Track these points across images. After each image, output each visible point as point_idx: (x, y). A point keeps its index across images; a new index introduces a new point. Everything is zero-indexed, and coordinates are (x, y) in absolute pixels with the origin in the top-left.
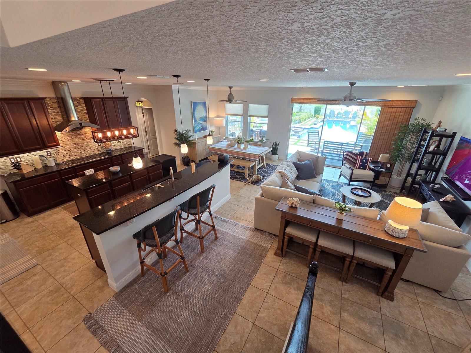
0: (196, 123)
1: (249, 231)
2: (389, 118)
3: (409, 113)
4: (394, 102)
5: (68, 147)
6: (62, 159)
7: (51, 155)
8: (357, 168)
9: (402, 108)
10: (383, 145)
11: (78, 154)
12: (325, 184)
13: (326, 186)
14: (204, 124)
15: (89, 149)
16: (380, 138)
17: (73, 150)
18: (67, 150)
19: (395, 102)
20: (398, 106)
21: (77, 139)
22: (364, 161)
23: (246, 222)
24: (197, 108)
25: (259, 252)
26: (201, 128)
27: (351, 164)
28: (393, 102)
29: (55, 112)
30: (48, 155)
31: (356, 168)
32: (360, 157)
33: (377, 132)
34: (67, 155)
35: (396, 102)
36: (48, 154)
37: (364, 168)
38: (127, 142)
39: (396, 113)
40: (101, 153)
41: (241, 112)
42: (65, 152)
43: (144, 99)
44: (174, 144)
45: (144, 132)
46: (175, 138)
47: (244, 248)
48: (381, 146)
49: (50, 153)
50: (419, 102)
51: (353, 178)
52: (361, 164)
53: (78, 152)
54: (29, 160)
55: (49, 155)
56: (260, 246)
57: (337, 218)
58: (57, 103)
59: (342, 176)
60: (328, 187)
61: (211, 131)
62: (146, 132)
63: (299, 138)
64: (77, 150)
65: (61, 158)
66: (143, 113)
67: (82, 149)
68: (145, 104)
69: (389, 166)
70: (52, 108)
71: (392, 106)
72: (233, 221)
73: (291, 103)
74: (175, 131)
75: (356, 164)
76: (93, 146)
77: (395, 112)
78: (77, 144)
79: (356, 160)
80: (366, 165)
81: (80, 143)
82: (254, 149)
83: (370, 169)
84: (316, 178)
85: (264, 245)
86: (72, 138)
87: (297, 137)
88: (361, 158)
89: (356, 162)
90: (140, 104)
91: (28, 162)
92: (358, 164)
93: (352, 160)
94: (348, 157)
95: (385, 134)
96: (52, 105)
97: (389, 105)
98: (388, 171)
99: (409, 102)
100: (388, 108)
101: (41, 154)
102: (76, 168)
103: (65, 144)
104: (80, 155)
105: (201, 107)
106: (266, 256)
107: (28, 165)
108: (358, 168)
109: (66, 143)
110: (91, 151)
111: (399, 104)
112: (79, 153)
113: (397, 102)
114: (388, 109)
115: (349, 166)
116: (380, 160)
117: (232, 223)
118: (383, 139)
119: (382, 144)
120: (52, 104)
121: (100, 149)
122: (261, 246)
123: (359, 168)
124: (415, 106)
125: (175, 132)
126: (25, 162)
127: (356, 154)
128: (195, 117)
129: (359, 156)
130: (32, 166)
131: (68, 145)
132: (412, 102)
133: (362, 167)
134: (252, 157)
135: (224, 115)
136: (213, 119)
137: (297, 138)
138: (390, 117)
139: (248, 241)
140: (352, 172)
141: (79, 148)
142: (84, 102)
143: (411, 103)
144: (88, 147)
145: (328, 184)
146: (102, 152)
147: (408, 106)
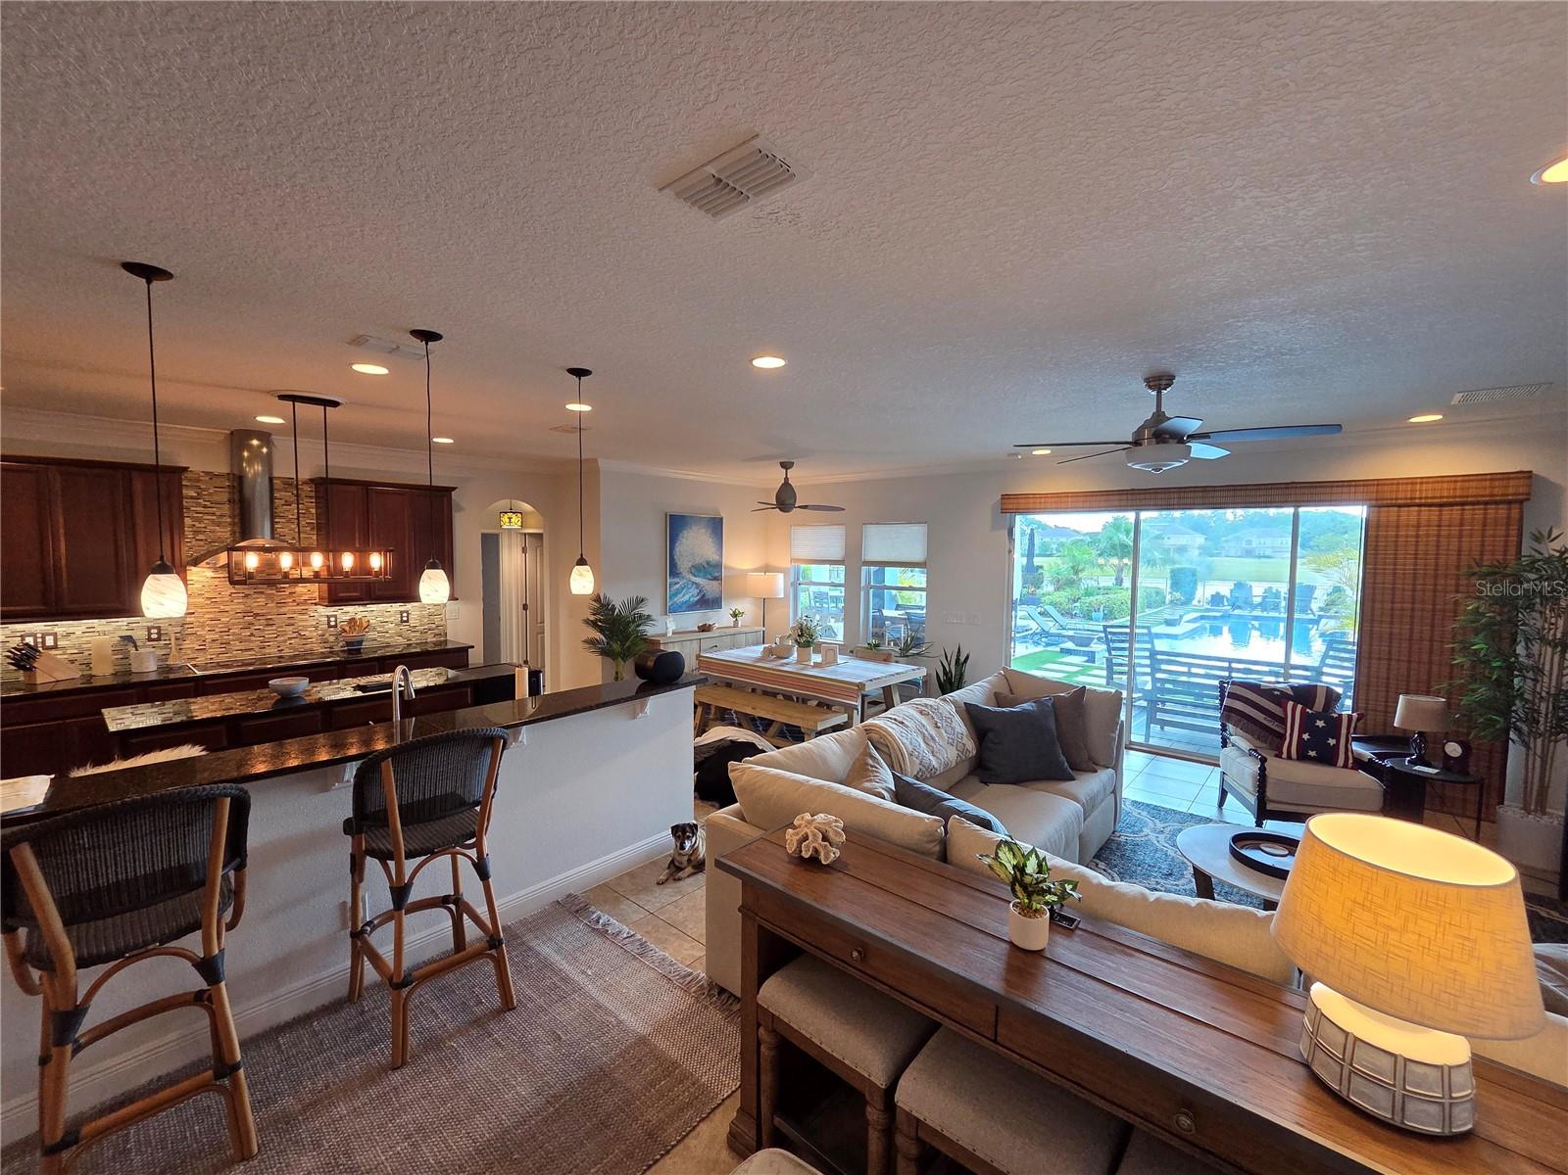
0: (676, 580)
1: (680, 993)
2: (1413, 548)
3: (1508, 525)
4: (1416, 483)
5: (222, 619)
6: (190, 656)
7: (158, 639)
8: (1289, 757)
9: (1467, 507)
10: (1414, 665)
11: (251, 645)
12: (1146, 825)
13: (1146, 831)
14: (710, 587)
15: (295, 635)
16: (1391, 634)
17: (236, 631)
18: (217, 630)
19: (1421, 483)
20: (1441, 497)
21: (262, 600)
22: (1320, 724)
23: (693, 947)
24: (685, 532)
25: (652, 1115)
26: (696, 599)
27: (1259, 738)
28: (1412, 483)
29: (214, 514)
30: (150, 639)
31: (1285, 755)
32: (1300, 707)
33: (1373, 608)
34: (214, 645)
35: (1427, 483)
36: (150, 634)
37: (1328, 758)
38: (434, 626)
39: (1439, 526)
40: (331, 652)
41: (837, 552)
42: (209, 637)
43: (527, 507)
44: (585, 642)
45: (521, 607)
46: (587, 622)
47: (599, 1077)
48: (1409, 670)
49: (159, 633)
50: (1544, 480)
51: (1271, 801)
52: (1306, 736)
53: (253, 638)
54: (84, 646)
55: (154, 640)
56: (685, 1077)
57: (1011, 943)
58: (227, 490)
59: (1230, 797)
60: (1152, 837)
61: (734, 612)
62: (525, 607)
63: (1094, 662)
64: (252, 635)
65: (189, 652)
66: (524, 550)
67: (269, 633)
68: (531, 520)
69: (1454, 749)
70: (208, 503)
71: (1411, 499)
72: (639, 936)
73: (1004, 511)
74: (595, 601)
75: (1282, 737)
76: (311, 626)
77: (1436, 523)
78: (257, 615)
79: (1282, 721)
80: (1332, 742)
81: (269, 614)
82: (856, 667)
83: (1359, 764)
84: (1074, 780)
85: (704, 1079)
86: (247, 596)
87: (1086, 658)
88: (1303, 712)
89: (1282, 731)
90: (510, 518)
91: (76, 651)
92: (1293, 736)
93: (1265, 722)
94: (1239, 705)
95: (1412, 617)
96: (210, 494)
97: (1396, 499)
98: (1454, 777)
99: (1491, 480)
100: (1396, 509)
101: (129, 633)
102: (208, 682)
103: (217, 610)
104: (257, 649)
105: (703, 531)
106: (679, 1142)
107: (72, 662)
108: (1294, 754)
109: (222, 607)
110: (297, 640)
111: (1445, 492)
112: (256, 642)
113: (1433, 482)
114: (1399, 512)
115: (1245, 745)
116: (1404, 719)
117: (629, 948)
118: (1411, 639)
119: (1409, 662)
120: (211, 491)
121: (332, 639)
122: (688, 1083)
123: (1302, 757)
124: (1529, 494)
125: (594, 603)
126: (68, 652)
127: (1276, 693)
128: (677, 560)
129: (1290, 704)
130: (84, 666)
131: (225, 614)
132: (1509, 479)
133: (1312, 754)
134: (835, 694)
135: (786, 564)
136: (744, 573)
137: (1087, 661)
138: (1417, 546)
139: (642, 1041)
140: (1262, 769)
141: (261, 627)
142: (313, 494)
143: (1505, 483)
144: (291, 628)
145: (1160, 825)
146: (336, 649)
147: (1491, 495)
